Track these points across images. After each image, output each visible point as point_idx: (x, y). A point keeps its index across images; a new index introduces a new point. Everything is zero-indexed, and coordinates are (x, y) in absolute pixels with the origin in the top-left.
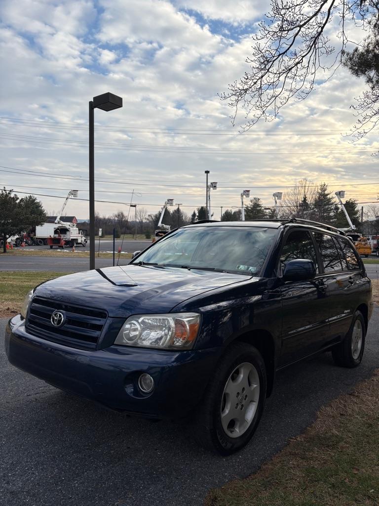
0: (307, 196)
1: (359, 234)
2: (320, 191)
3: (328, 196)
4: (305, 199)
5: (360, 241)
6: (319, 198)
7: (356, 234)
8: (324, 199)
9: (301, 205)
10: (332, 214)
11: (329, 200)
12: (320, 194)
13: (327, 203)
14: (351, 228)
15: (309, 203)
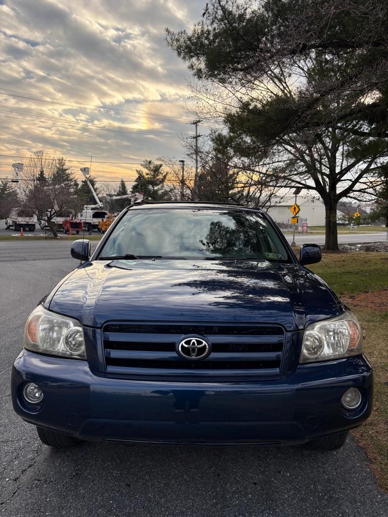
0: (44, 169)
1: (106, 211)
2: (58, 165)
3: (67, 172)
4: (42, 173)
5: (108, 218)
6: (57, 173)
7: (103, 211)
8: (64, 174)
9: (38, 179)
10: (72, 190)
11: (68, 175)
12: (59, 169)
13: (66, 178)
14: (99, 205)
15: (47, 177)
